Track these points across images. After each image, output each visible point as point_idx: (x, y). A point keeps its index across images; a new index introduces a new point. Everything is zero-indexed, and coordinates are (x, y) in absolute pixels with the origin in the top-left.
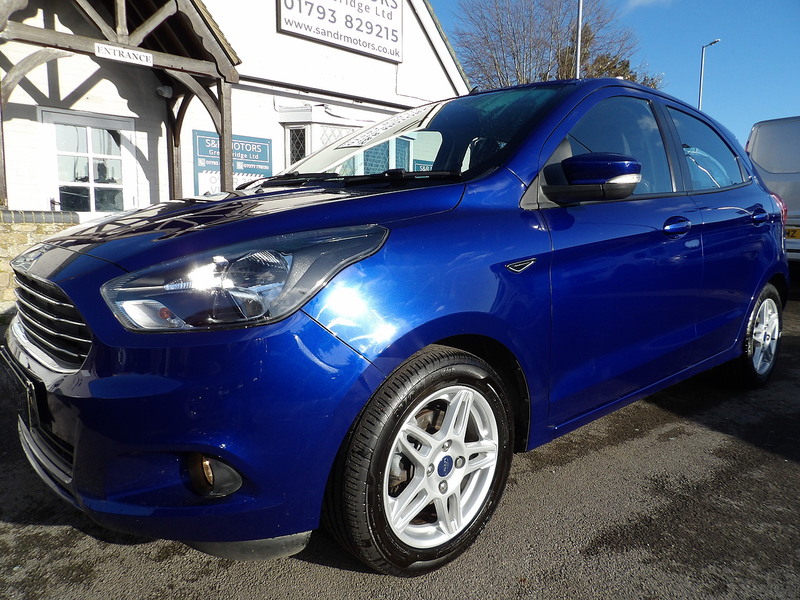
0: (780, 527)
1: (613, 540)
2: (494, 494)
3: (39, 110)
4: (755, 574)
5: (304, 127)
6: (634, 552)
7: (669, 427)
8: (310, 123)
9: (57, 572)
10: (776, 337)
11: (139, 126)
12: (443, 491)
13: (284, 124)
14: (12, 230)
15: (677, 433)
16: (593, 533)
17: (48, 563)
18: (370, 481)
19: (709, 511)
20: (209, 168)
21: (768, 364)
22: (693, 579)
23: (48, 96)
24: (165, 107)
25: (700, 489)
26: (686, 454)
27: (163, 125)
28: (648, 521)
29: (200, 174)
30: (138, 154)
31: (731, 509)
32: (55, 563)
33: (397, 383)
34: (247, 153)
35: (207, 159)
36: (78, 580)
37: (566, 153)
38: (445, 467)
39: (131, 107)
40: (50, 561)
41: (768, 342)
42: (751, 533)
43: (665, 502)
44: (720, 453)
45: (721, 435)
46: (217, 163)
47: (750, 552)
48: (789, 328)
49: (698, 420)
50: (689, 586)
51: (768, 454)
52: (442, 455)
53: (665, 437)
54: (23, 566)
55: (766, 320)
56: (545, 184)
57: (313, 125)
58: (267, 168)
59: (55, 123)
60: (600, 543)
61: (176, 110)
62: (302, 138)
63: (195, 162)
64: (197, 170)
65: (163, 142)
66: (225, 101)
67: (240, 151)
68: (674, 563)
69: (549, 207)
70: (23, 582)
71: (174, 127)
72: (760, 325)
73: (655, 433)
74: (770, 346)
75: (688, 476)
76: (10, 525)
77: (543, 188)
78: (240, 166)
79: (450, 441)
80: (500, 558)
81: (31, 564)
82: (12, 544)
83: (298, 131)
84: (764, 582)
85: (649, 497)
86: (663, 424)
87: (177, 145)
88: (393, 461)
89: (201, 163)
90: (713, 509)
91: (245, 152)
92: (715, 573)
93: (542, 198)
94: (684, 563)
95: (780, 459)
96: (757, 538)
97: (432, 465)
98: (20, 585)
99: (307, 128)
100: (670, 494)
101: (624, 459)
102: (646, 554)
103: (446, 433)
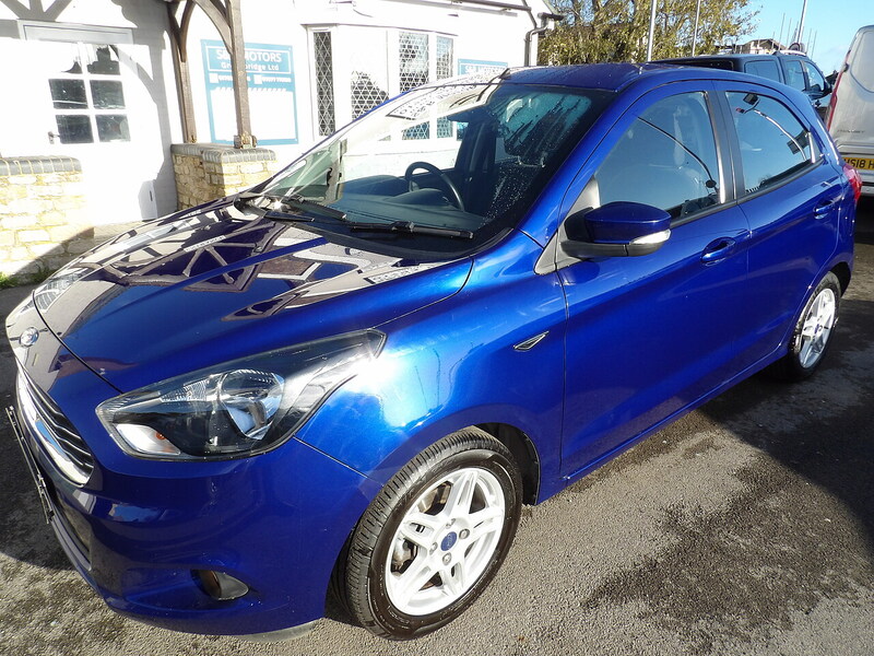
0: (780, 572)
1: (614, 590)
2: (500, 555)
3: (20, 24)
4: (741, 630)
5: (329, 29)
6: (632, 605)
7: (700, 437)
8: (336, 25)
9: (90, 627)
10: (830, 327)
11: (138, 37)
12: (446, 562)
13: (306, 26)
14: (9, 184)
15: (705, 446)
16: (596, 581)
17: (82, 617)
18: (370, 574)
19: (715, 551)
20: (222, 84)
21: (817, 355)
22: (682, 637)
23: (28, 7)
24: (166, 13)
25: (710, 524)
26: (708, 476)
27: (166, 36)
28: (652, 565)
29: (212, 92)
30: (140, 71)
31: (738, 549)
32: (89, 616)
33: (397, 481)
34: (266, 64)
35: (219, 73)
36: (109, 638)
37: (593, 199)
38: (448, 543)
39: (127, 14)
40: (84, 616)
41: (819, 334)
42: (749, 580)
43: (675, 540)
44: (744, 474)
45: (750, 448)
46: (230, 78)
47: (744, 604)
48: (858, 288)
49: (730, 428)
50: (676, 644)
51: (791, 475)
52: (445, 533)
53: (691, 453)
54: (59, 620)
55: (820, 311)
56: (565, 238)
57: (339, 27)
58: (289, 80)
59: (41, 40)
60: (602, 593)
61: (179, 16)
62: (328, 43)
63: (207, 79)
64: (210, 86)
65: (167, 54)
66: (234, 13)
67: (258, 62)
68: (668, 618)
69: (568, 264)
70: (61, 639)
71: (179, 35)
72: (813, 318)
73: (683, 446)
74: (821, 338)
75: (704, 506)
76: (44, 570)
77: (563, 245)
78: (258, 80)
79: (454, 520)
80: (503, 613)
81: (67, 617)
82: (47, 594)
83: (323, 34)
84: (748, 639)
85: (659, 533)
86: (694, 433)
87: (184, 60)
88: (397, 545)
89: (214, 78)
90: (720, 550)
91: (262, 63)
92: (705, 629)
93: (560, 255)
94: (677, 617)
95: (801, 482)
96: (755, 586)
97: (435, 544)
98: (59, 644)
99: (332, 30)
100: (681, 531)
101: (645, 482)
102: (643, 606)
103: (449, 512)
